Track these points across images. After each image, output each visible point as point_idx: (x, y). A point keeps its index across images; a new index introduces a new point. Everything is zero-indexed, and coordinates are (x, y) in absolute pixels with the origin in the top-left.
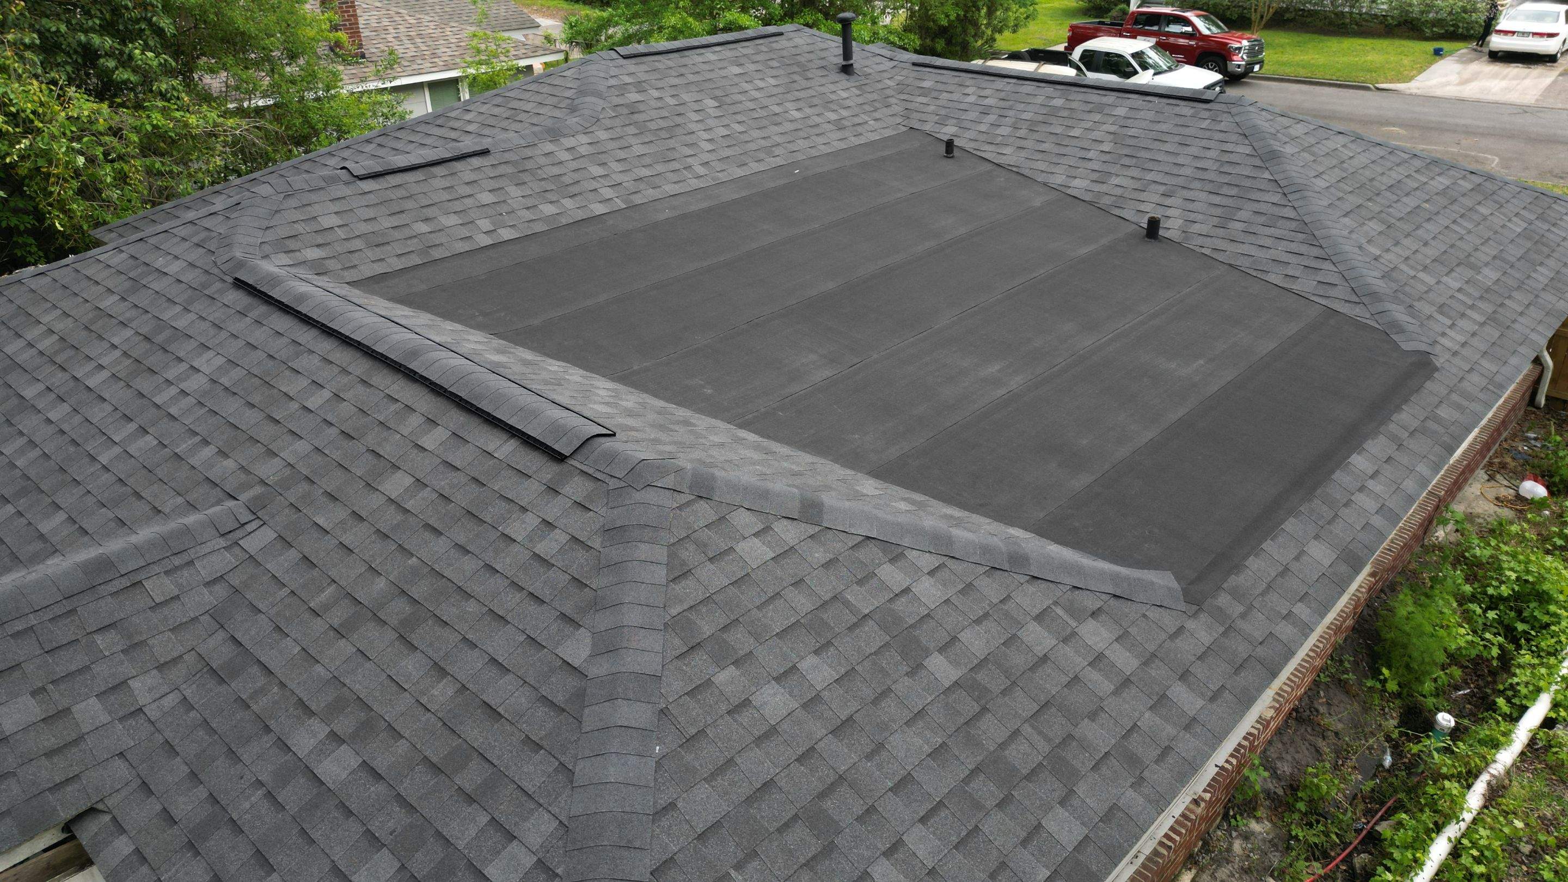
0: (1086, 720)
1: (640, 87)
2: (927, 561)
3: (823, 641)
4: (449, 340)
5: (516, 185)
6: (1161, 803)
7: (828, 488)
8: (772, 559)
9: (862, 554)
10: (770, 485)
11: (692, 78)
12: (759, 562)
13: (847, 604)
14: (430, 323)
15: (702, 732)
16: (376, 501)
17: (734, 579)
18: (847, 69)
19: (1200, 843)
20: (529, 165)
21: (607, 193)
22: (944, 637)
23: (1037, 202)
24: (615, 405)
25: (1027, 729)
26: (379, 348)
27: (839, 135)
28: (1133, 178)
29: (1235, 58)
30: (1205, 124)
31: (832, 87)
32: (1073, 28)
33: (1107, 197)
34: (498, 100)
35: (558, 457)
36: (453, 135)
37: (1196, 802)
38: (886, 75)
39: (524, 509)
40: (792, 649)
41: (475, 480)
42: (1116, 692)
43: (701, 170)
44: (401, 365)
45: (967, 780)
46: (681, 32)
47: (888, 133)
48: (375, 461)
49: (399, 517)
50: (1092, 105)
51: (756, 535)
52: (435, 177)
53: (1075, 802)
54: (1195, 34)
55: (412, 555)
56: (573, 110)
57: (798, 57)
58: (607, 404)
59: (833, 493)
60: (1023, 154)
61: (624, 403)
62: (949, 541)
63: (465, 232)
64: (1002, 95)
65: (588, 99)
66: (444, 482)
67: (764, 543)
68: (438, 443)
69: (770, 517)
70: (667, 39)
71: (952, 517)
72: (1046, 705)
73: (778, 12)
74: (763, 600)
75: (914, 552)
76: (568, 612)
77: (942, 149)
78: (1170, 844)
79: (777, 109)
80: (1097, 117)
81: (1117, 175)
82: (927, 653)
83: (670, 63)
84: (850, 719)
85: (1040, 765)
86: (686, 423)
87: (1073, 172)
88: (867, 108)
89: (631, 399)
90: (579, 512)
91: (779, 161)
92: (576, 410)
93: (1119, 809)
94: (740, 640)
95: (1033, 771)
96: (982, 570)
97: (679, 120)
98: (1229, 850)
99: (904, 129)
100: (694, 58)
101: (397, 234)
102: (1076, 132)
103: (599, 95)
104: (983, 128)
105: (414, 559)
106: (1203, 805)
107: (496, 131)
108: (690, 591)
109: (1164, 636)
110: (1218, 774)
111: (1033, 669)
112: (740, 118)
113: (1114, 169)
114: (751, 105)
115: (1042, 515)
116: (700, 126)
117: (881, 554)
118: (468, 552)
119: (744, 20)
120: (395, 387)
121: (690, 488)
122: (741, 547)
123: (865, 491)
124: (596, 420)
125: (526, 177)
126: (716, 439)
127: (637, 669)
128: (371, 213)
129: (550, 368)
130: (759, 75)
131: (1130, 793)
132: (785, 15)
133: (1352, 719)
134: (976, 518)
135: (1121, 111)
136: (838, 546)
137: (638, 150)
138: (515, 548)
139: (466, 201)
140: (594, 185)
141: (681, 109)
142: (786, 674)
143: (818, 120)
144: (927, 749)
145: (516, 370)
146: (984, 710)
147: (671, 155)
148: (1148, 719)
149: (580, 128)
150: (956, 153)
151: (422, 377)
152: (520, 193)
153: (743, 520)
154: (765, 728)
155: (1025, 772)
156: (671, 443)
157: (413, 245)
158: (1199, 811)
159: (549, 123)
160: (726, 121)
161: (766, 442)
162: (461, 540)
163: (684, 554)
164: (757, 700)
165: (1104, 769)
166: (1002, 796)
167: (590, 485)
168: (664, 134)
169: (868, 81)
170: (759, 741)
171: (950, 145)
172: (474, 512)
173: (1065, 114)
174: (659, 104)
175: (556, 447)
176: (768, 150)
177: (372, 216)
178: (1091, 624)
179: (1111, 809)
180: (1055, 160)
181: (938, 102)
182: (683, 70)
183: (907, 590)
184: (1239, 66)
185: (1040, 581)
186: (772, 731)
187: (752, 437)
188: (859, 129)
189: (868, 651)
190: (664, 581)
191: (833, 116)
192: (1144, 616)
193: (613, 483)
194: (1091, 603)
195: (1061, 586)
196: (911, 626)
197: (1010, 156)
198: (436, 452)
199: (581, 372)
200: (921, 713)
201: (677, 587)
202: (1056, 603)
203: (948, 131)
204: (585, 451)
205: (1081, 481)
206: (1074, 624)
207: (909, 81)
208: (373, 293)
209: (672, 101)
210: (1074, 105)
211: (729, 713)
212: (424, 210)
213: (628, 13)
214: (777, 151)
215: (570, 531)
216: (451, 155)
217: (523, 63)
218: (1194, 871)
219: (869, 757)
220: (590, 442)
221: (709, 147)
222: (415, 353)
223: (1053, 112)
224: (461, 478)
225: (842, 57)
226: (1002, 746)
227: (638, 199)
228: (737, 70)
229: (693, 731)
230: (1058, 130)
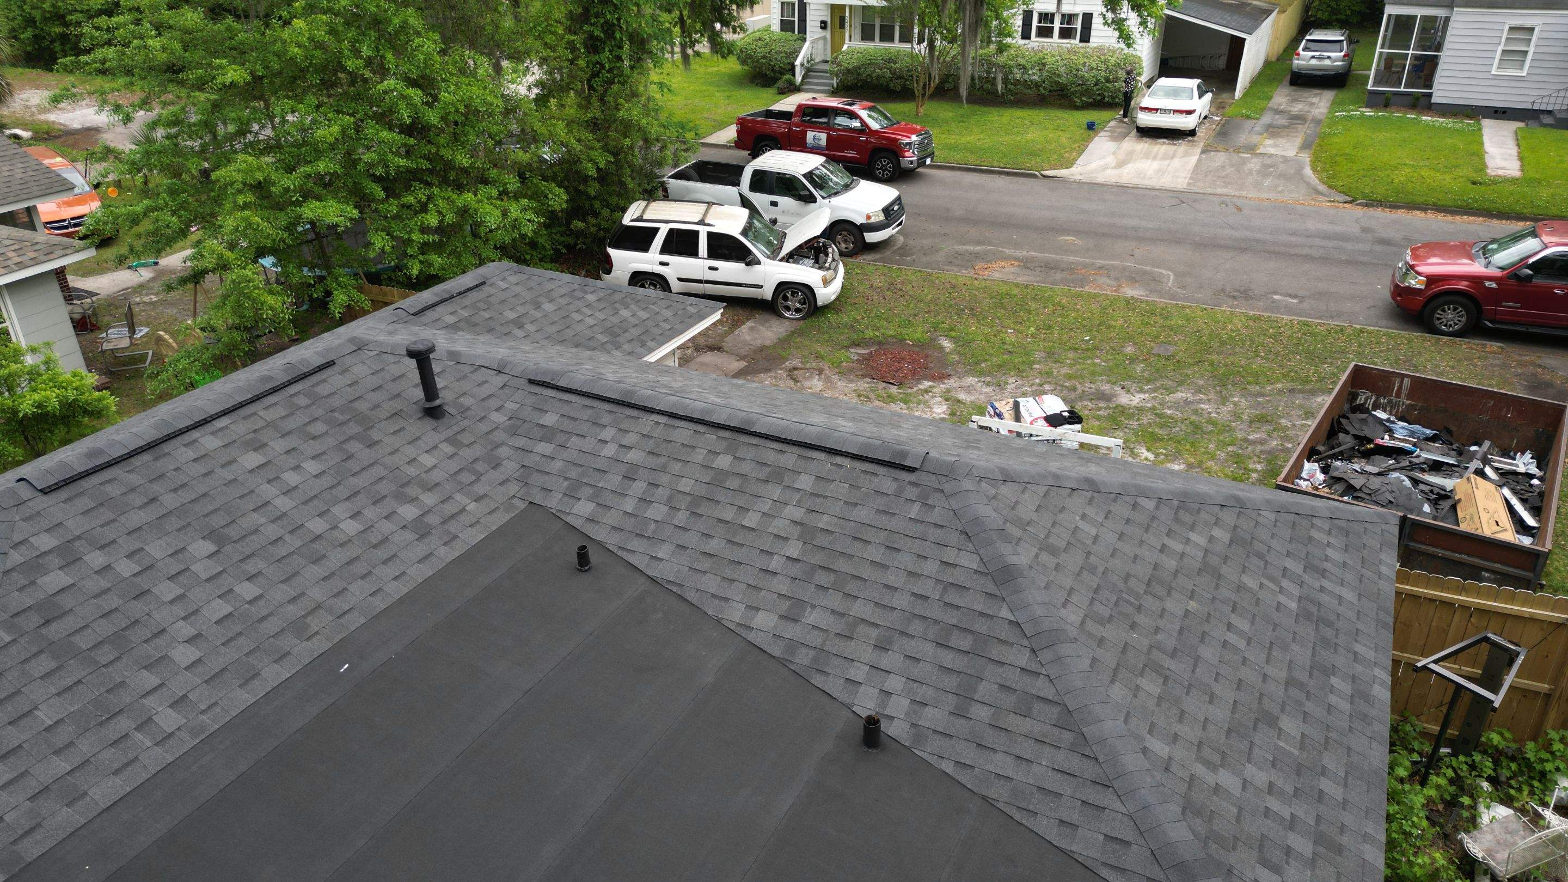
18: (433, 412)
23: (715, 663)
28: (833, 611)
30: (914, 511)
33: (804, 650)
38: (493, 402)
47: (501, 518)
50: (768, 469)
60: (686, 559)
64: (651, 445)
80: (777, 492)
81: (814, 607)
87: (754, 598)
99: (523, 507)
102: (751, 520)
104: (628, 505)
113: (807, 594)
135: (805, 482)
150: (597, 557)
173: (735, 484)
180: (728, 573)
181: (564, 454)
197: (666, 562)
203: (580, 512)
207: (525, 413)
210: (746, 468)
223: (720, 480)
230: (729, 515)
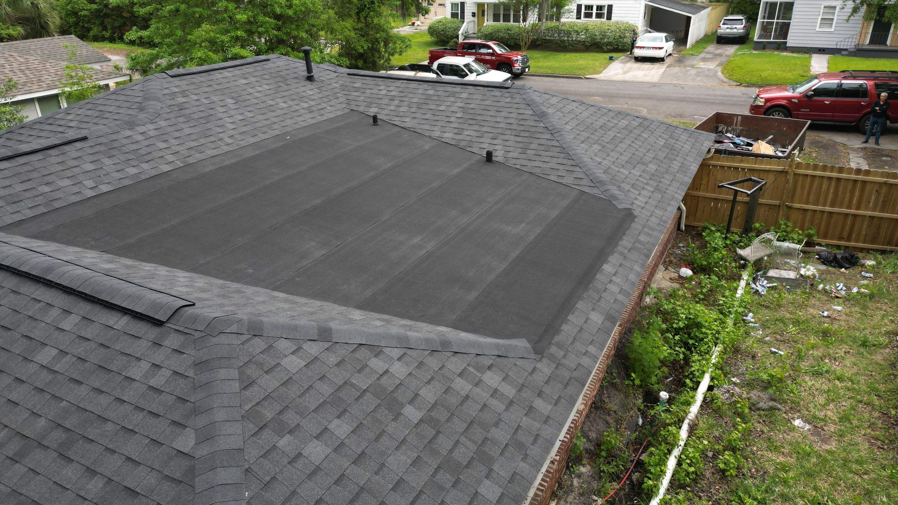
0: (493, 428)
1: (184, 93)
2: (396, 353)
3: (341, 410)
4: (73, 258)
5: (108, 157)
6: (538, 466)
7: (333, 319)
8: (305, 366)
9: (357, 355)
10: (298, 322)
11: (216, 87)
12: (297, 369)
13: (353, 385)
14: (58, 249)
15: (274, 478)
16: (32, 368)
17: (283, 382)
18: (310, 78)
19: (557, 485)
20: (116, 144)
21: (170, 158)
22: (410, 395)
23: (427, 147)
24: (192, 286)
25: (463, 439)
26: (24, 269)
27: (311, 115)
28: (475, 130)
29: (516, 65)
30: (508, 100)
31: (303, 89)
32: (431, 52)
33: (463, 142)
34: (89, 106)
35: (158, 323)
36: (60, 129)
37: (552, 462)
38: (333, 81)
39: (139, 359)
40: (323, 418)
41: (102, 345)
42: (507, 409)
43: (229, 141)
44: (40, 278)
45: (433, 476)
46: (205, 61)
47: (339, 113)
48: (29, 342)
49: (51, 377)
51: (293, 353)
52: (51, 156)
53: (494, 475)
54: (494, 54)
55: (63, 400)
56: (141, 109)
57: (280, 73)
58: (187, 286)
59: (337, 322)
60: (416, 121)
61: (197, 284)
62: (407, 339)
63: (75, 189)
64: (400, 89)
65: (151, 102)
66: (80, 349)
67: (298, 357)
68: (73, 325)
69: (300, 341)
70: (197, 65)
71: (406, 325)
72: (471, 423)
73: (264, 47)
74: (302, 392)
75: (388, 348)
76: (176, 419)
77: (371, 121)
78: (542, 488)
79: (272, 103)
80: (452, 99)
81: (467, 130)
82: (402, 406)
83: (202, 79)
84: (363, 452)
85: (473, 458)
86: (239, 291)
87: (444, 130)
88: (325, 100)
89: (201, 281)
90: (176, 355)
91: (277, 132)
92: (167, 292)
93: (517, 474)
94: (291, 418)
95: (469, 463)
96: (427, 352)
97: (211, 112)
98: (572, 485)
99: (348, 111)
100: (217, 75)
101: (27, 194)
102: (442, 108)
103: (158, 100)
104: (392, 108)
105: (64, 402)
106: (556, 463)
107: (90, 125)
108: (255, 393)
109: (526, 374)
110: (561, 445)
111: (461, 404)
112: (249, 109)
113: (465, 126)
114: (256, 101)
115: (454, 317)
116: (225, 115)
117: (369, 353)
118: (103, 392)
119: (243, 52)
120: (38, 292)
121: (248, 330)
122: (285, 362)
123: (355, 318)
124: (180, 297)
125: (114, 152)
126: (260, 299)
127: (228, 447)
128: (7, 182)
129: (145, 268)
130: (258, 84)
131: (522, 464)
132: (268, 49)
133: (621, 403)
134: (419, 324)
135: (464, 95)
136: (343, 352)
137: (188, 131)
138: (136, 385)
139: (74, 170)
140: (161, 154)
141: (212, 106)
142: (321, 434)
143: (297, 108)
144: (409, 461)
145: (122, 272)
146: (438, 432)
147: (209, 133)
148: (525, 421)
149: (148, 120)
150: (379, 122)
151: (56, 284)
152: (111, 162)
153: (283, 345)
154: (313, 468)
155: (465, 463)
156: (231, 305)
157: (39, 200)
158: (555, 467)
159: (126, 118)
160: (241, 111)
161: (291, 297)
162: (97, 385)
163: (249, 372)
164: (305, 453)
165: (506, 454)
166: (454, 480)
167: (182, 338)
168: (203, 121)
169: (323, 85)
170: (310, 476)
171: (375, 118)
172: (104, 366)
173: (436, 98)
174: (198, 103)
175: (156, 317)
176: (269, 126)
177: (8, 184)
178: (489, 374)
179: (513, 475)
180: (434, 124)
181: (365, 95)
182: (210, 83)
183: (387, 372)
184: (518, 69)
185: (459, 354)
186: (318, 469)
187: (282, 295)
188: (322, 112)
189: (369, 410)
190: (238, 390)
191: (305, 105)
192: (515, 364)
193: (197, 335)
194: (487, 362)
195: (470, 355)
196: (392, 392)
197: (409, 123)
198: (73, 331)
199: (166, 268)
200: (404, 441)
201: (247, 393)
202: (468, 365)
203: (373, 111)
204: (176, 317)
205: (472, 296)
206: (480, 375)
207: (347, 84)
208: (14, 234)
209: (206, 101)
210: (439, 93)
211: (289, 463)
212: (45, 178)
213: (170, 51)
214: (275, 127)
215: (172, 368)
216: (61, 142)
217: (102, 83)
218: (556, 501)
219: (376, 473)
220: (179, 311)
221: (233, 126)
222: (50, 269)
223: (428, 97)
224: (93, 345)
225: (306, 72)
226: (451, 451)
227: (191, 160)
228: (244, 81)
229: (268, 479)
230: (433, 107)
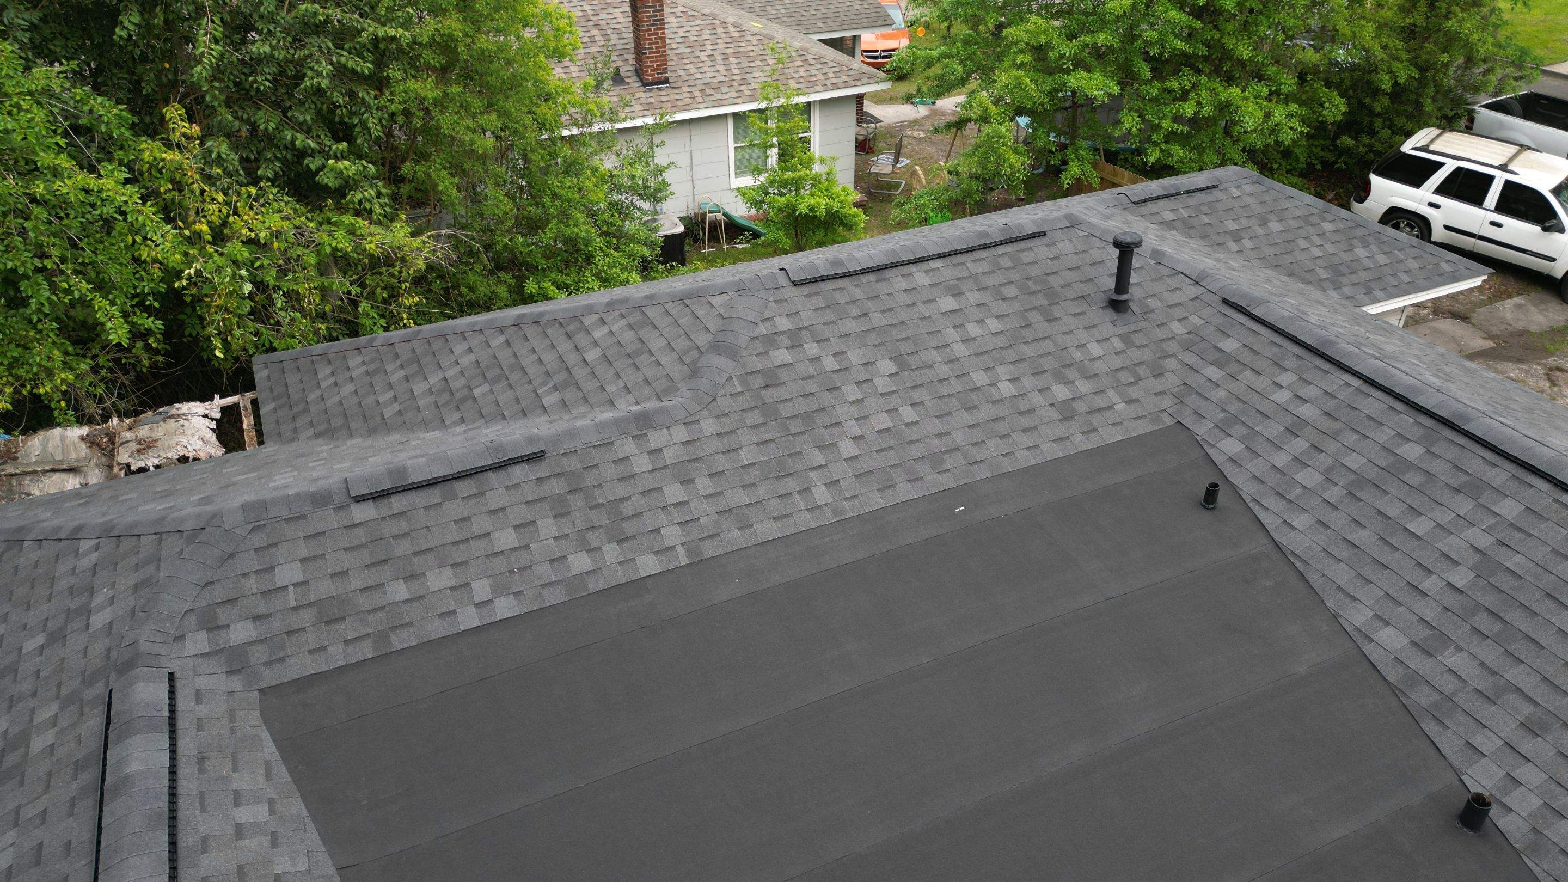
18: (1118, 305)
23: (1304, 663)
38: (1178, 312)
50: (1465, 478)
60: (1323, 539)
64: (1332, 405)
77: (1205, 484)
87: (1388, 611)
88: (1124, 377)
99: (1169, 423)
102: (1420, 526)
104: (1280, 460)
150: (1222, 499)
173: (1416, 480)
181: (1232, 385)
197: (1300, 534)
203: (1226, 449)
207: (1207, 332)
223: (1398, 470)
230: (1394, 510)
